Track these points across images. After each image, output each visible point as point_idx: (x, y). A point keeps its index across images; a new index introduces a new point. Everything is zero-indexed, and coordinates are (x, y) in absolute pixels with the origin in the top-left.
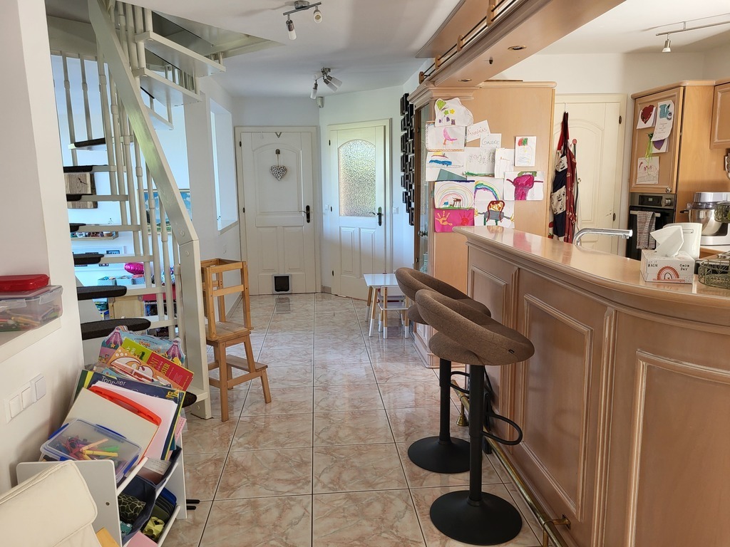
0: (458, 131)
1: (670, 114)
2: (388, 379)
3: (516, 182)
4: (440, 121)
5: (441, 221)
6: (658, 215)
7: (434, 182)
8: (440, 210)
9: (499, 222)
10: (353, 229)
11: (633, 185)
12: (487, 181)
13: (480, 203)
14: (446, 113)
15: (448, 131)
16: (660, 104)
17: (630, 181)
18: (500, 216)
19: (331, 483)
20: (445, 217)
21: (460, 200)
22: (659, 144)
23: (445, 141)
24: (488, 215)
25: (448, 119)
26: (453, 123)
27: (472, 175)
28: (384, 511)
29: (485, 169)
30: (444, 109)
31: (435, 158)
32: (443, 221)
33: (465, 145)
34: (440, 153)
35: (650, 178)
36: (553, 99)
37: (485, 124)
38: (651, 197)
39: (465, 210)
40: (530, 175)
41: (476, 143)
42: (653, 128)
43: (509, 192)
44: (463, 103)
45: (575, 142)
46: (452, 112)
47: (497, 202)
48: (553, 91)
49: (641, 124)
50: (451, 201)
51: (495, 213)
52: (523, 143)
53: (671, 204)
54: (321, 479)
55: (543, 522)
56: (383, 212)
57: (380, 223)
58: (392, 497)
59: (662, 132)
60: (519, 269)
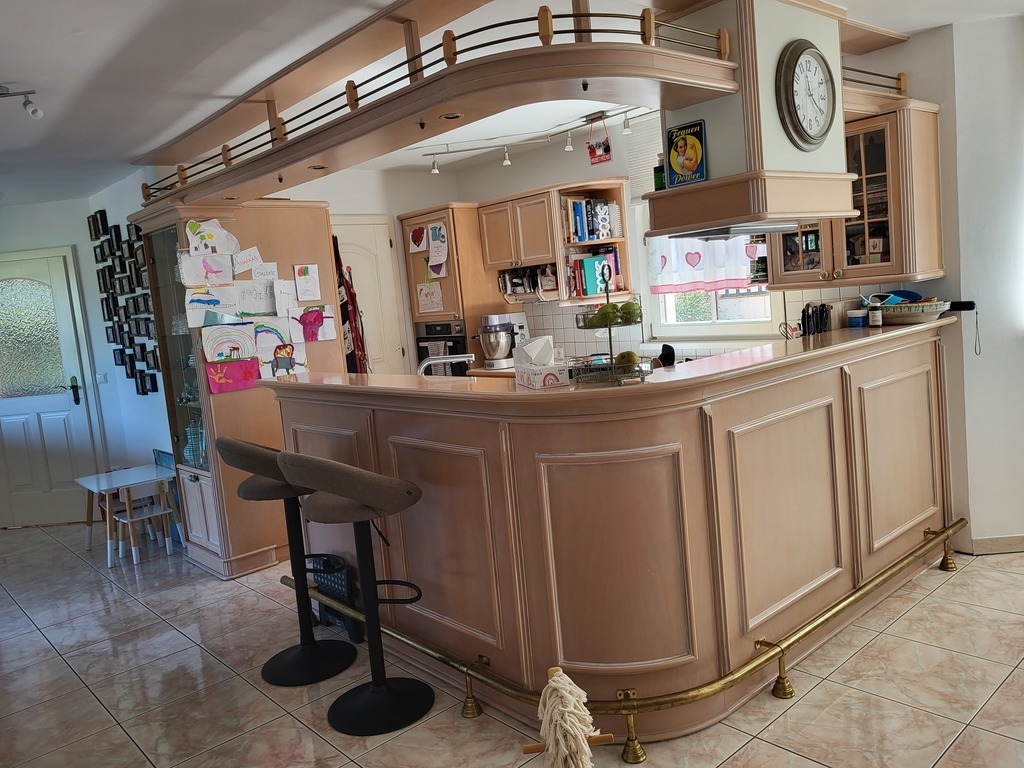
0: (222, 260)
1: (443, 236)
2: (177, 610)
3: (303, 320)
4: (196, 249)
5: (216, 378)
6: (450, 344)
7: (200, 329)
8: (214, 364)
9: (290, 371)
10: (26, 416)
11: (417, 314)
12: (268, 321)
13: (264, 349)
14: (203, 238)
15: (209, 261)
16: (430, 226)
17: (412, 309)
18: (290, 364)
19: (178, 750)
20: (221, 372)
21: (237, 349)
22: (437, 268)
23: (207, 274)
24: (276, 364)
25: (206, 246)
26: (214, 250)
27: (249, 315)
28: (273, 747)
29: (263, 308)
30: (199, 233)
31: (196, 297)
32: (220, 378)
33: (234, 279)
34: (203, 290)
35: (433, 305)
36: (328, 221)
37: (254, 251)
38: (438, 325)
39: (244, 361)
40: (317, 311)
41: (247, 275)
42: (427, 251)
43: (296, 333)
44: (223, 226)
45: (349, 268)
46: (211, 236)
47: (285, 346)
48: (327, 211)
49: (413, 248)
50: (226, 352)
51: (283, 359)
52: (304, 272)
53: (460, 331)
54: (159, 752)
55: (465, 669)
56: (80, 383)
57: (77, 401)
58: (274, 729)
59: (438, 256)
60: (373, 411)
